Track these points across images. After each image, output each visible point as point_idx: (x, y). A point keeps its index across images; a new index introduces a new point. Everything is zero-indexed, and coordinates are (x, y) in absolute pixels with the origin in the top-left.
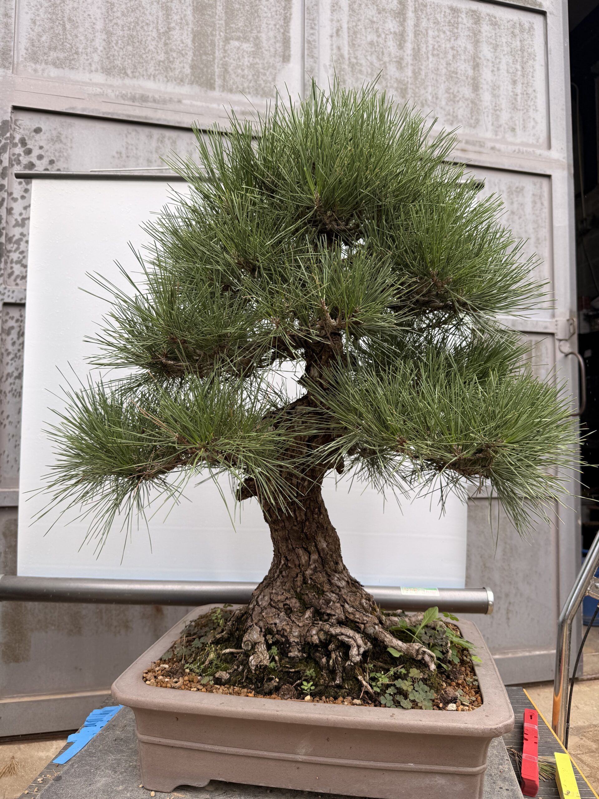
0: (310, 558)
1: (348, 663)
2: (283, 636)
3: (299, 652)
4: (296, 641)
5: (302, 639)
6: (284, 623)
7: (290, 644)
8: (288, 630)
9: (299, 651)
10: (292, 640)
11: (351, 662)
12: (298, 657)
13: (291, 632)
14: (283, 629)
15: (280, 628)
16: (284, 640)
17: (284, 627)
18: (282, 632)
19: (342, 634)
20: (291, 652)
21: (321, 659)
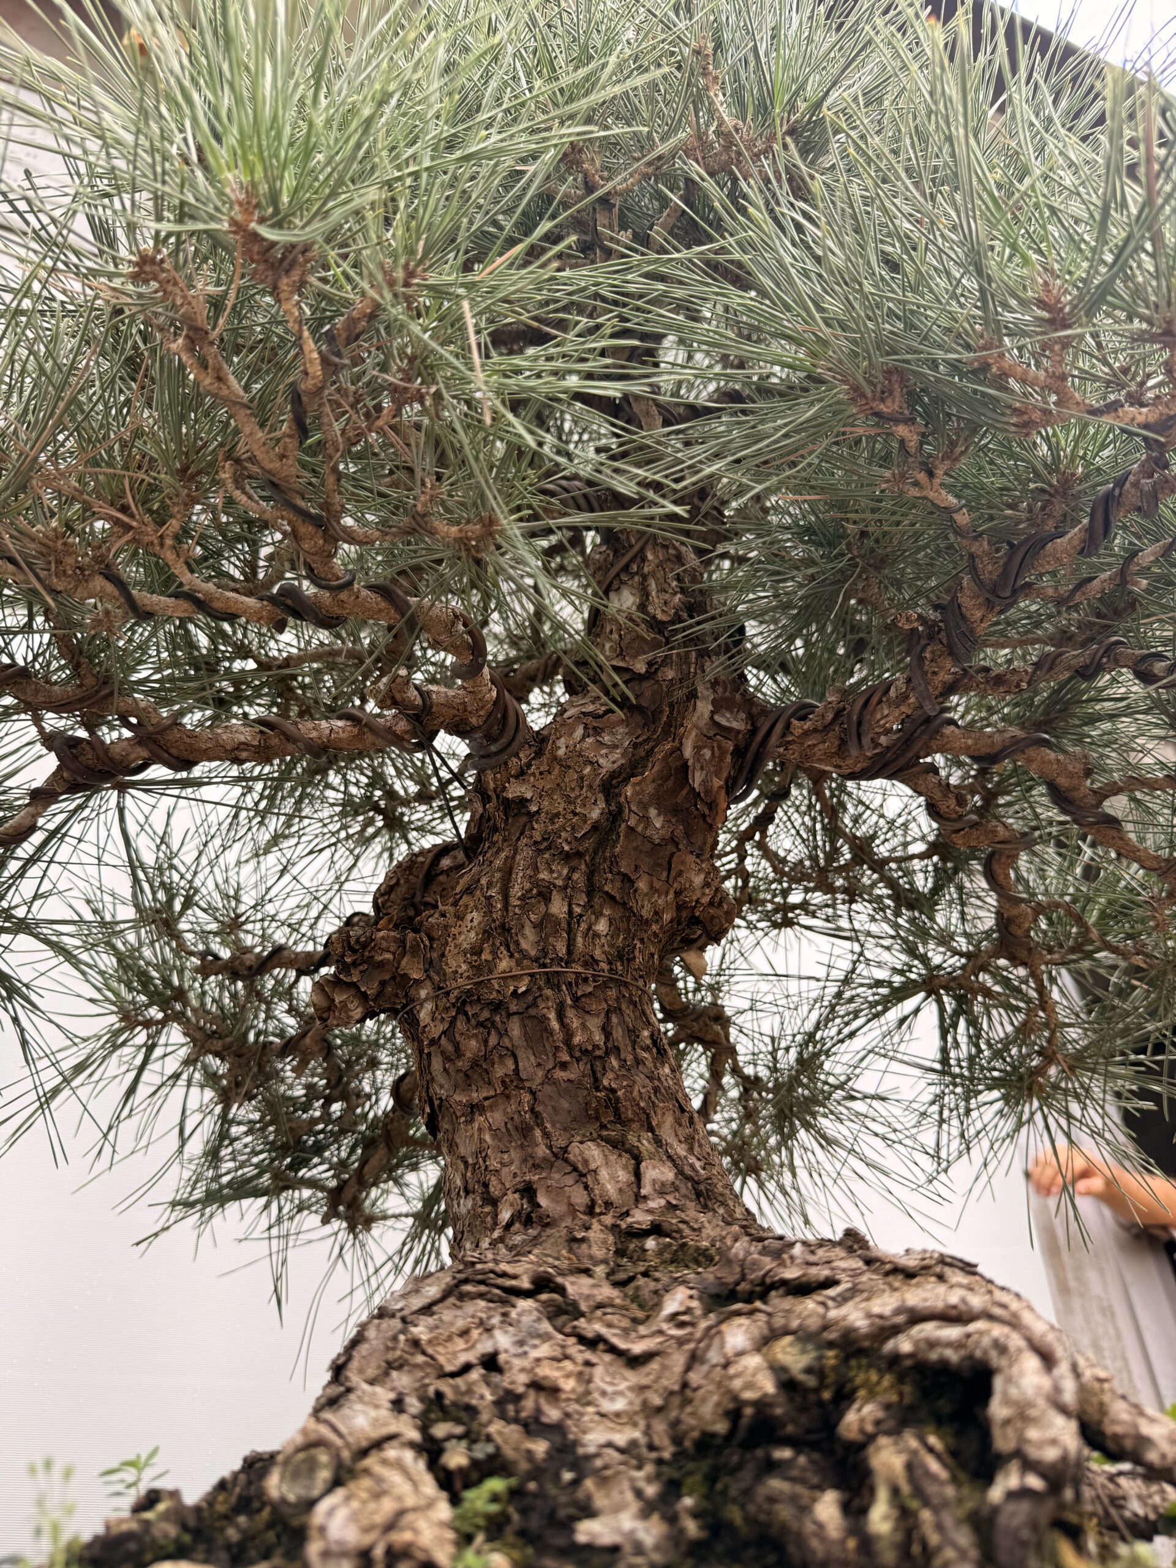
0: (638, 1175)
1: (1009, 1480)
2: (533, 1426)
3: (645, 1514)
4: (621, 1438)
5: (660, 1427)
6: (544, 1350)
7: (581, 1465)
8: (568, 1385)
9: (648, 1509)
10: (594, 1438)
11: (1029, 1465)
12: (639, 1549)
13: (585, 1399)
14: (536, 1385)
15: (517, 1379)
16: (540, 1447)
17: (548, 1372)
18: (529, 1404)
19: (917, 1317)
20: (588, 1511)
21: (805, 1509)
